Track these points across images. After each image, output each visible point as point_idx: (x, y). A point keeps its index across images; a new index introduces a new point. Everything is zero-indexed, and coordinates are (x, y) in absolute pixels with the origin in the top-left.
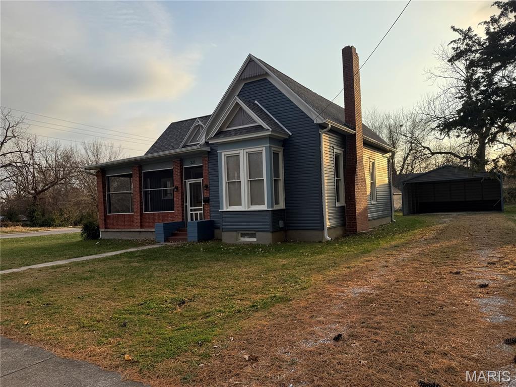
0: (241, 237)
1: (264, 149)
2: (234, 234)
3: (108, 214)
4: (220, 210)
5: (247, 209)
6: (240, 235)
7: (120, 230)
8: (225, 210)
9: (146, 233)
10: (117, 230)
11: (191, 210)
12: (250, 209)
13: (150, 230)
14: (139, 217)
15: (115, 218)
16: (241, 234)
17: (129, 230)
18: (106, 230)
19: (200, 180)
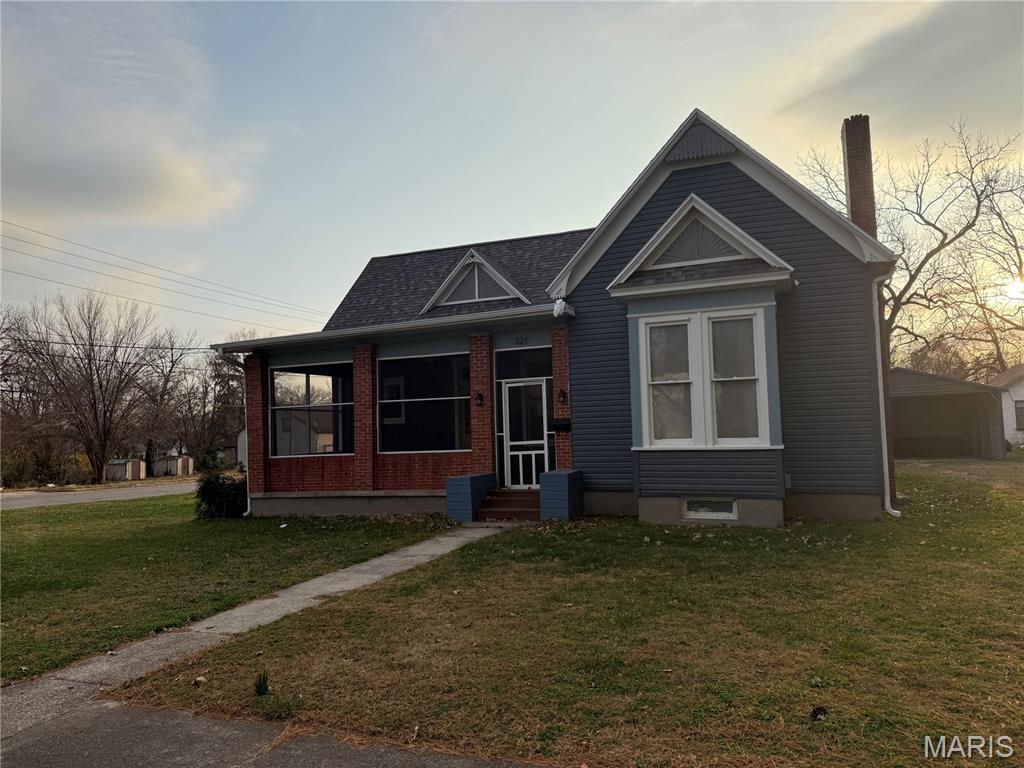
0: (689, 509)
1: (760, 313)
2: (674, 502)
3: (270, 457)
4: (633, 449)
5: (710, 447)
6: (686, 506)
7: (311, 494)
8: (646, 447)
9: (387, 500)
10: (304, 494)
11: (513, 448)
12: (718, 447)
13: (400, 493)
14: (370, 463)
15: (294, 467)
16: (688, 503)
17: (338, 493)
18: (269, 494)
19: (542, 381)
